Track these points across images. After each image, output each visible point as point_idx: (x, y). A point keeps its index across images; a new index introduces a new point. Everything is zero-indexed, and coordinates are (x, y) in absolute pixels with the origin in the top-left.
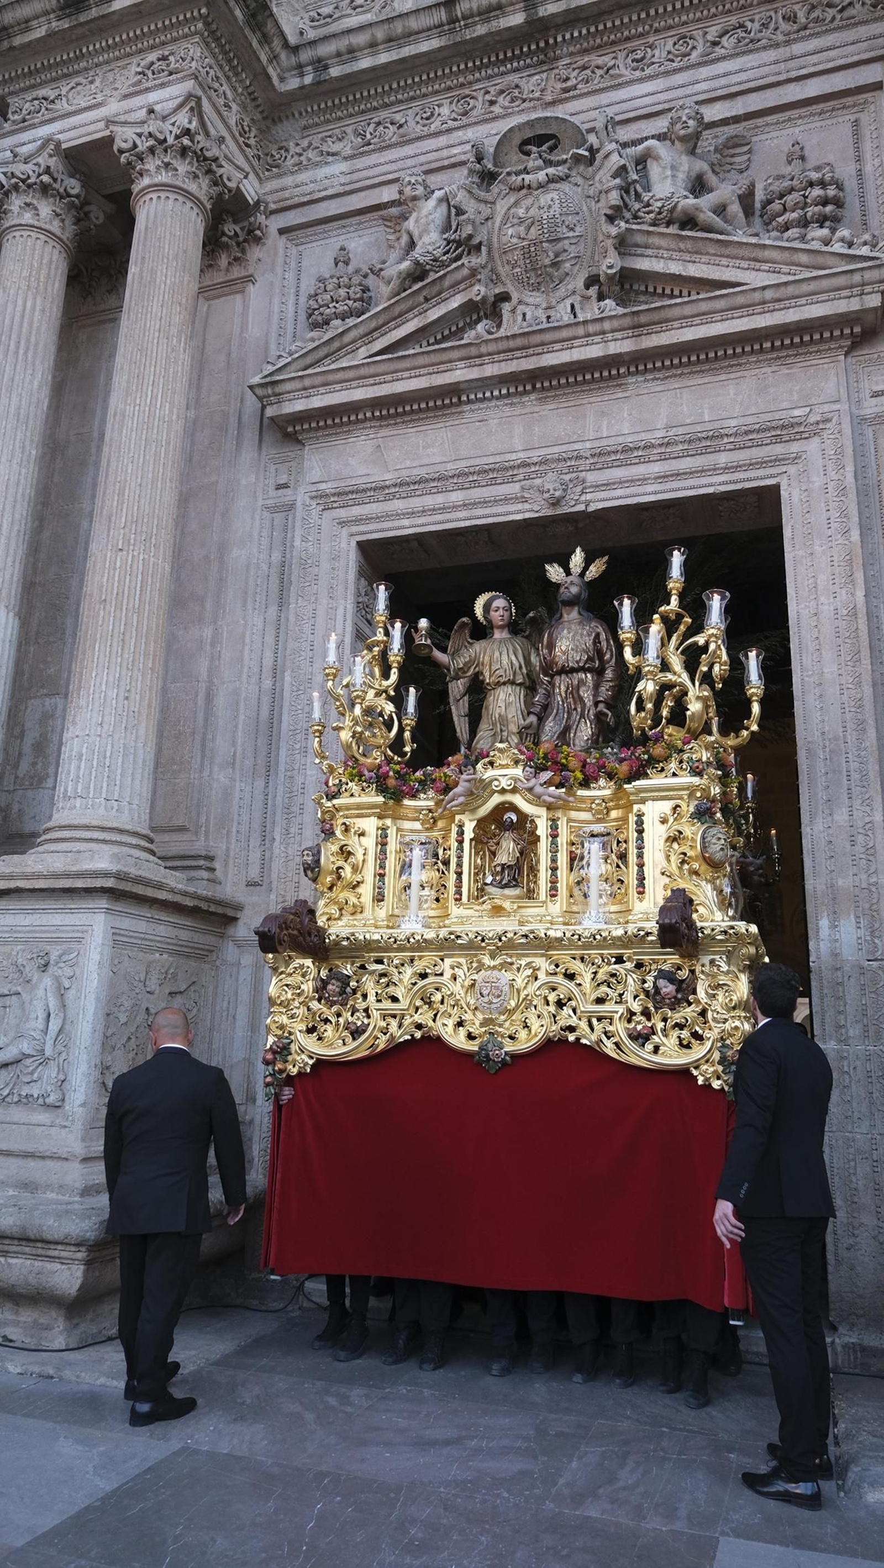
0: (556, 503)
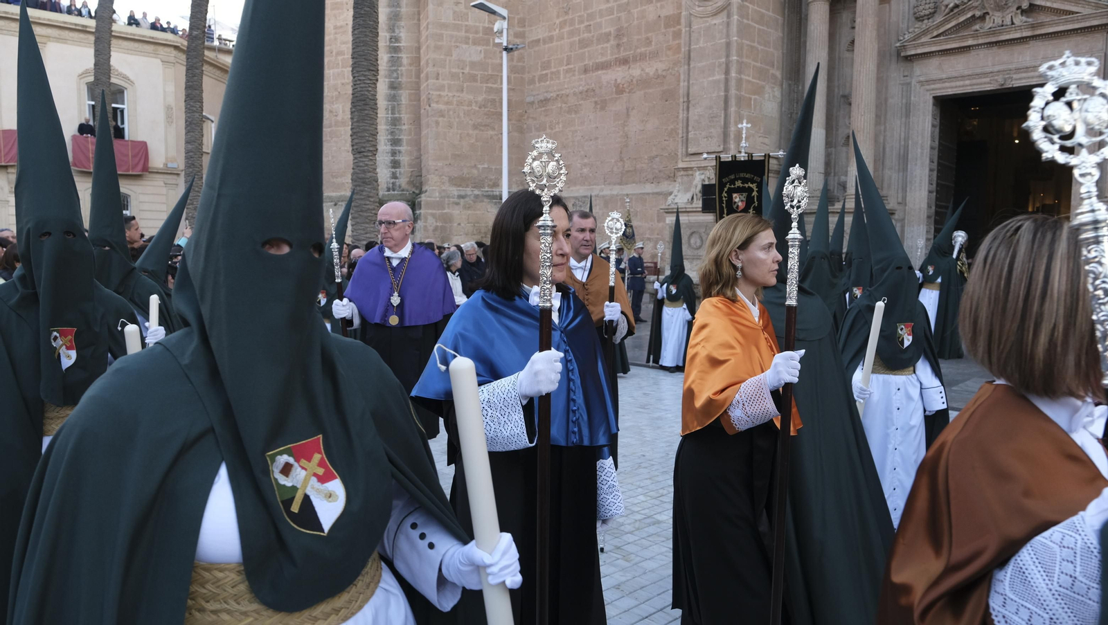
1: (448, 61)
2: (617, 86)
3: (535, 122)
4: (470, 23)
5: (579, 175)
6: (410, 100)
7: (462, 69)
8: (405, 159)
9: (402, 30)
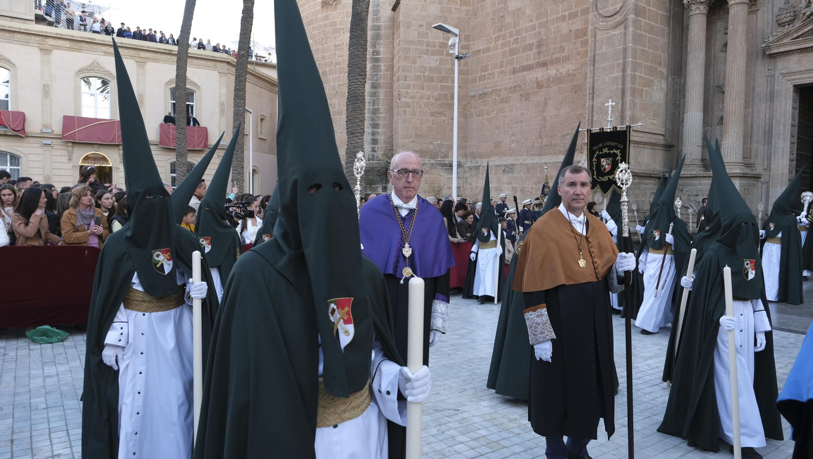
1: (413, 67)
2: (538, 83)
3: (476, 110)
4: (430, 40)
5: (508, 148)
6: (386, 96)
7: (423, 73)
8: (381, 138)
9: (381, 46)
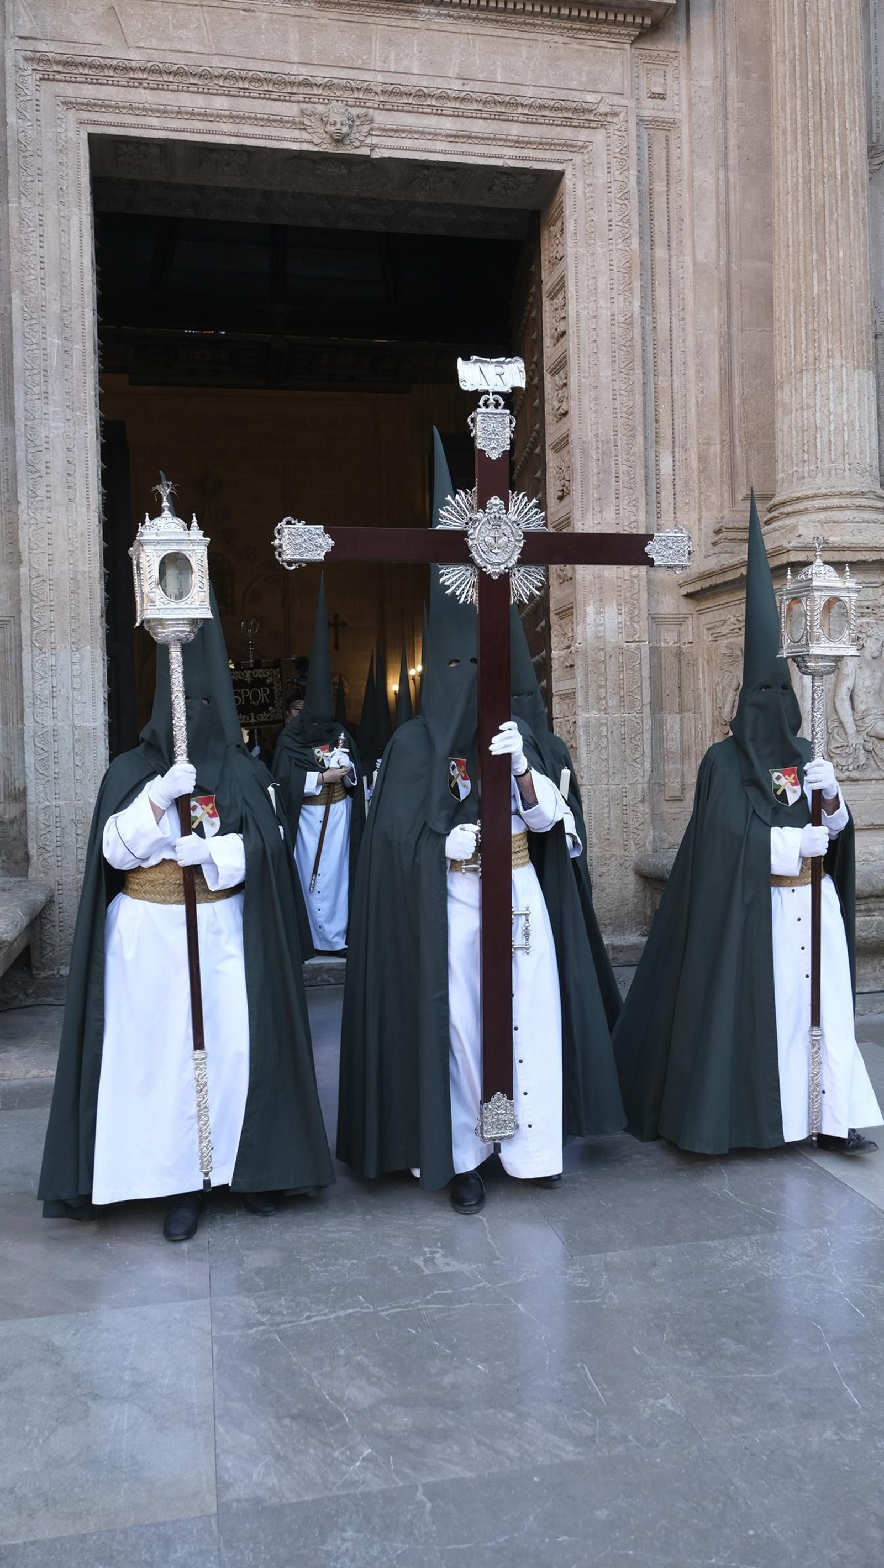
0: (340, 140)
